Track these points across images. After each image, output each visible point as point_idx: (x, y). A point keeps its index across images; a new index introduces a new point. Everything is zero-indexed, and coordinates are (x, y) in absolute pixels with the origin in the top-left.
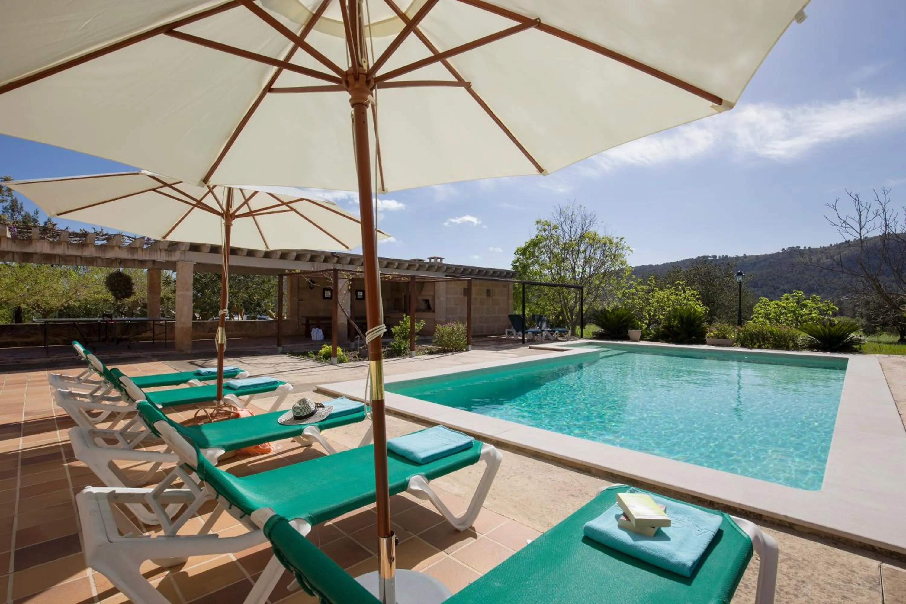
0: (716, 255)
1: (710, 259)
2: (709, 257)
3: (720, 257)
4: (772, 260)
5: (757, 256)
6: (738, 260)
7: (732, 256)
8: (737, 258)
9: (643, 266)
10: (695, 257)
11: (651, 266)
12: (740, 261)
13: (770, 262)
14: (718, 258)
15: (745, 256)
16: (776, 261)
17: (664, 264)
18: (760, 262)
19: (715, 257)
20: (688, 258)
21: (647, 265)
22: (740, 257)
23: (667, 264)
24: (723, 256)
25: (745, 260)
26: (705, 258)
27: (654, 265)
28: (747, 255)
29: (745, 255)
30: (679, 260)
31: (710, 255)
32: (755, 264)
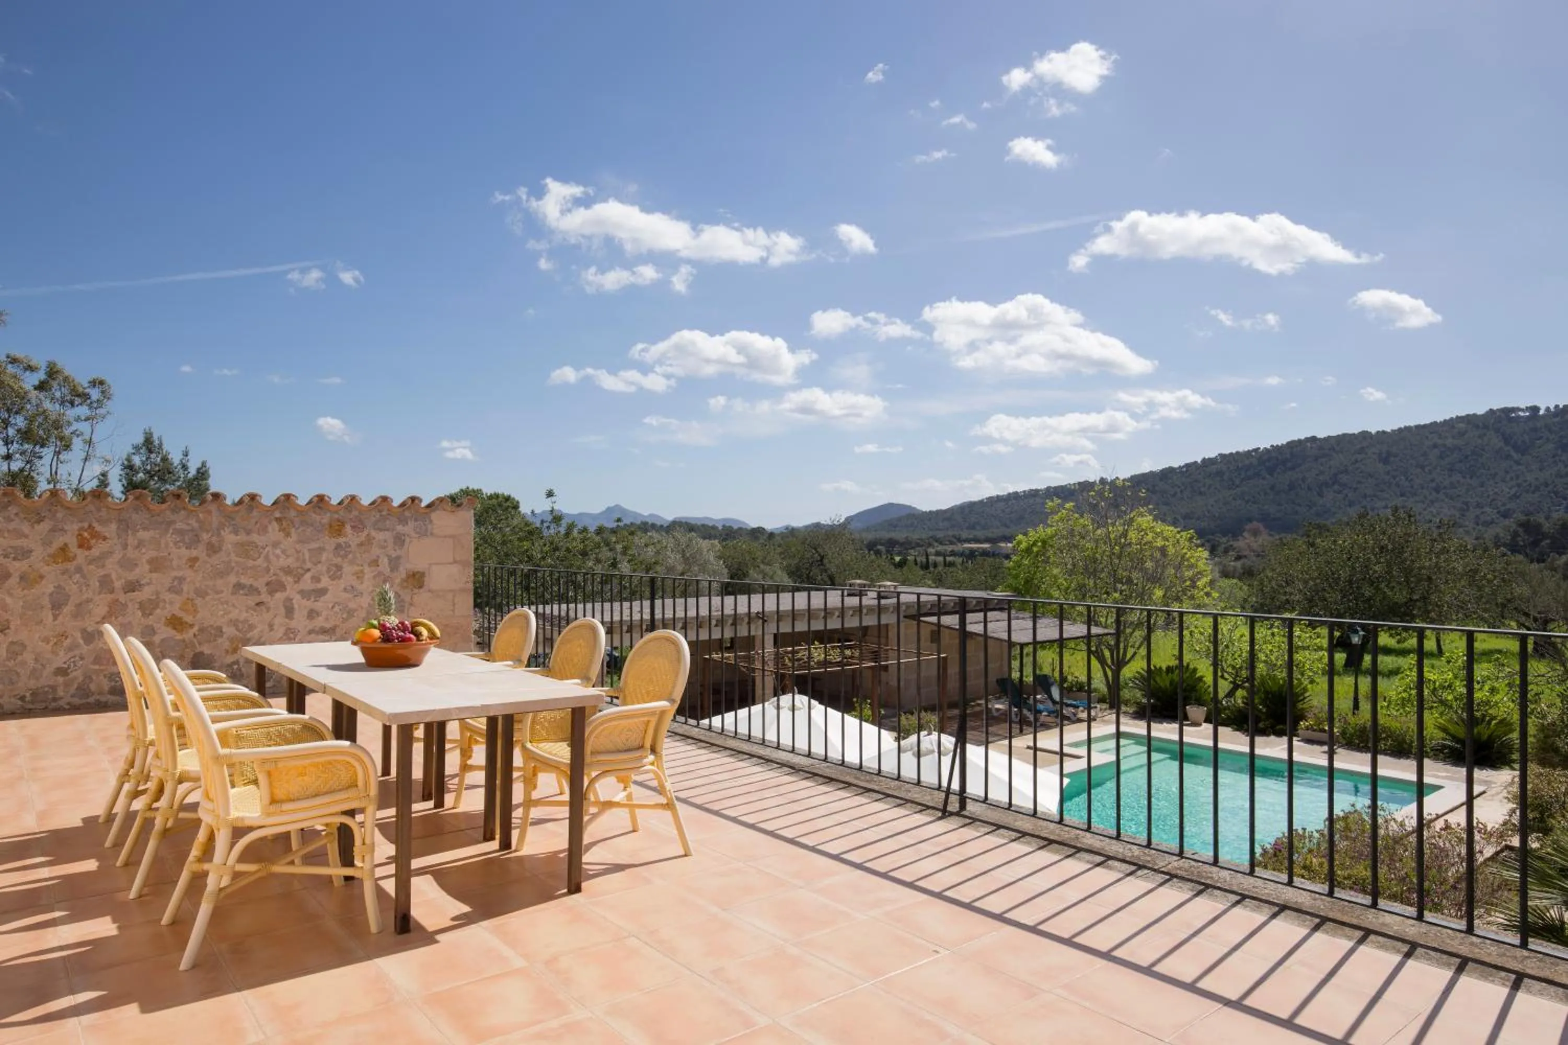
0: (1538, 405)
1: (1521, 414)
2: (1519, 409)
3: (1548, 409)
9: (1344, 435)
10: (1481, 410)
11: (1365, 435)
14: (1542, 412)
17: (1400, 430)
19: (1535, 409)
21: (1356, 432)
23: (1408, 429)
24: (1557, 406)
26: (1507, 411)
30: (1439, 419)
31: (1523, 406)
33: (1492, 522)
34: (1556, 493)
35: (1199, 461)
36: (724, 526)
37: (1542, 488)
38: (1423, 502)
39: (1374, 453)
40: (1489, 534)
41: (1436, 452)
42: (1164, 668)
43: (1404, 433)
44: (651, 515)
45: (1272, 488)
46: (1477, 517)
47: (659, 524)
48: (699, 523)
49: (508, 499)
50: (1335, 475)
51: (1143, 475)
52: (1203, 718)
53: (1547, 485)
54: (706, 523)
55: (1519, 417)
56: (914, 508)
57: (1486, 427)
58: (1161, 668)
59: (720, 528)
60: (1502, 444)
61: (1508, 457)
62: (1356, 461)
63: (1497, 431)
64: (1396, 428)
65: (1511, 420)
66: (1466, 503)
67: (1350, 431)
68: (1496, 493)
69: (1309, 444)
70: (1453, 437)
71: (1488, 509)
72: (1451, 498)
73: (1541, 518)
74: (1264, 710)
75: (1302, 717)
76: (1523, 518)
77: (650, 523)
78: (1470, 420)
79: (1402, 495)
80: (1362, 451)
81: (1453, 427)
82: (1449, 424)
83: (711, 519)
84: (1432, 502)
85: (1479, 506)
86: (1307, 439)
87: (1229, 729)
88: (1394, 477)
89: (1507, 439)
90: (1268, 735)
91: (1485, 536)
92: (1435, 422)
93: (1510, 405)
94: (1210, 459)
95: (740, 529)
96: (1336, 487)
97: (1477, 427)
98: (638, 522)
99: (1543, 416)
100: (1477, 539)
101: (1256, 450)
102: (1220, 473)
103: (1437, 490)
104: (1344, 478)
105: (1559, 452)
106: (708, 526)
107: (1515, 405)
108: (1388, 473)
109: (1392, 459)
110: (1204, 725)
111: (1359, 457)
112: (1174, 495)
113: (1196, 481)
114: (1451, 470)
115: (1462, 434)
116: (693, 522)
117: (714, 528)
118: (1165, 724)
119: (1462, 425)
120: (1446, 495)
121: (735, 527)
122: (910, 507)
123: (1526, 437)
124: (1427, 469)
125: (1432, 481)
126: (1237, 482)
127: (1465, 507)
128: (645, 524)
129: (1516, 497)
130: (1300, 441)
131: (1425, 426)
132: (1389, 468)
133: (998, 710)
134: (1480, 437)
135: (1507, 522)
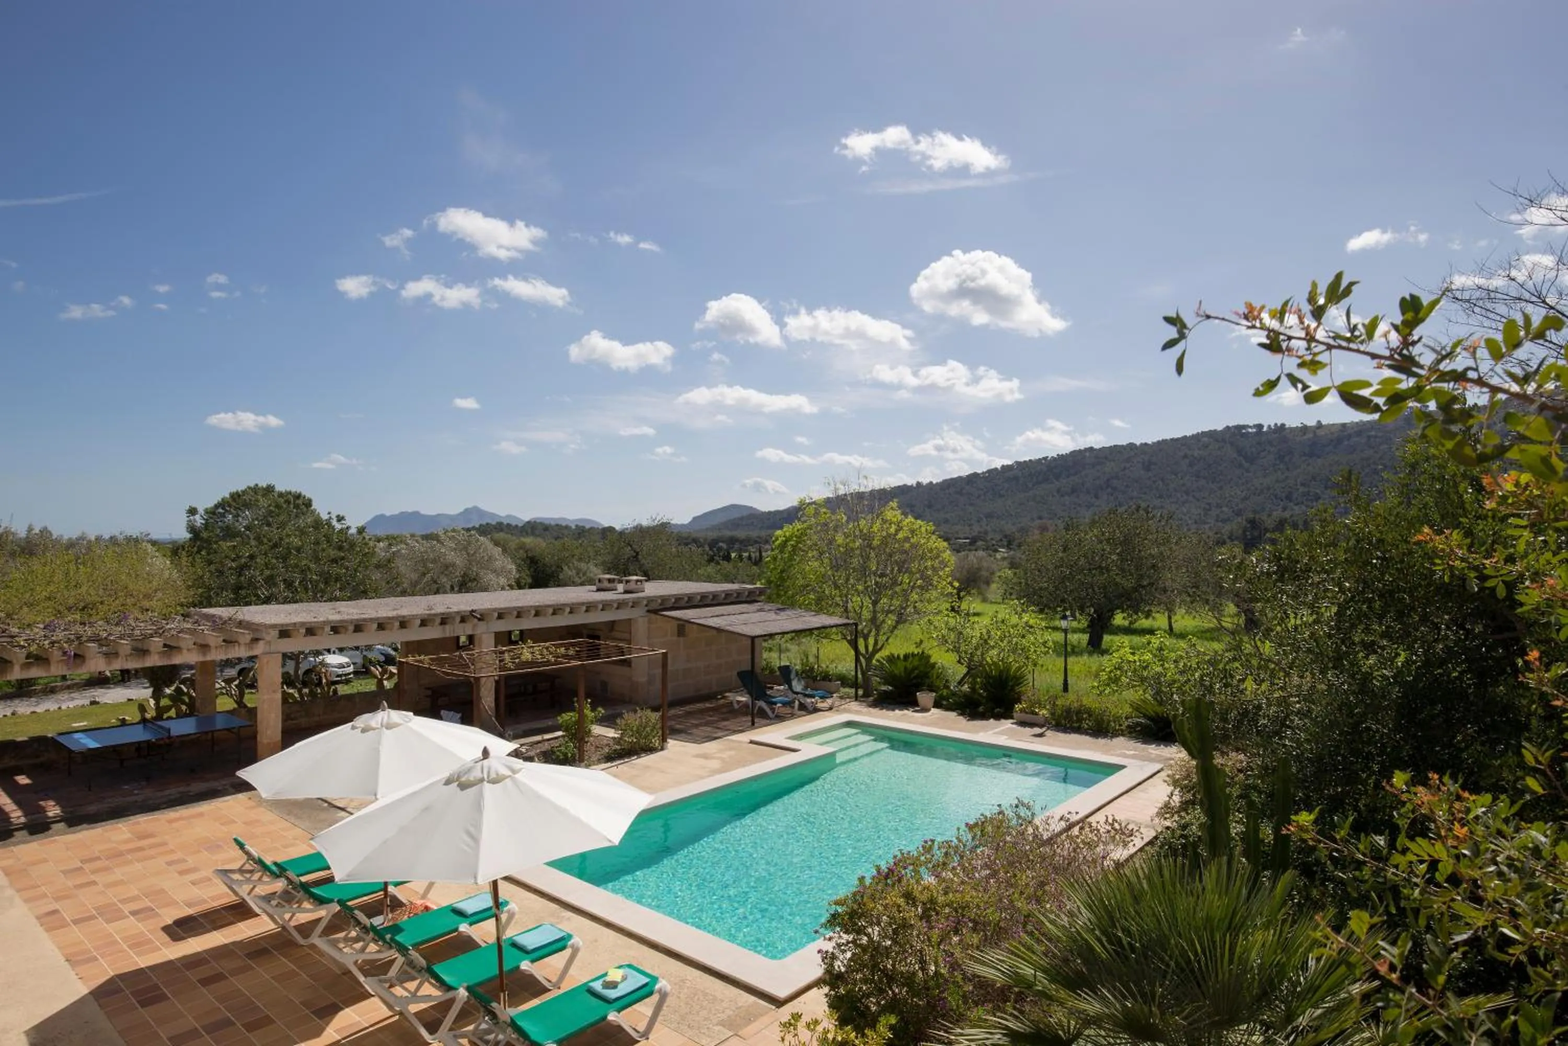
0: (1262, 423)
1: (1250, 430)
3: (1269, 426)
4: (1373, 433)
5: (1344, 425)
6: (1305, 434)
7: (1294, 425)
8: (1304, 429)
10: (1220, 427)
11: (1131, 446)
12: (1310, 435)
13: (1369, 437)
14: (1265, 429)
15: (1319, 425)
16: (1380, 434)
17: (1159, 442)
18: (1349, 437)
19: (1260, 426)
20: (1206, 428)
21: (1125, 444)
22: (1311, 427)
23: (1164, 441)
24: (1276, 424)
25: (1320, 433)
26: (1239, 428)
27: (1138, 443)
28: (1324, 422)
29: (1319, 422)
30: (1189, 433)
31: (1251, 424)
32: (1339, 441)
33: (1228, 520)
34: (1276, 496)
35: (999, 467)
36: (577, 526)
37: (1265, 491)
38: (1176, 503)
39: (1138, 462)
40: (1227, 529)
41: (1187, 461)
42: (902, 657)
43: (1162, 446)
44: (508, 516)
45: (1058, 491)
46: (1218, 516)
47: (514, 524)
48: (553, 523)
49: (298, 496)
50: (1108, 480)
51: (952, 479)
52: (931, 703)
53: (1269, 489)
54: (560, 523)
55: (1249, 433)
56: (755, 509)
57: (1224, 441)
58: (898, 656)
59: (574, 527)
60: (1235, 455)
61: (1240, 466)
62: (1125, 469)
63: (1232, 444)
64: (1155, 440)
65: (1243, 435)
66: (1209, 504)
67: (1120, 443)
68: (1231, 496)
69: (1087, 454)
70: (1199, 449)
71: (1225, 509)
72: (1198, 500)
73: (1264, 517)
74: (985, 694)
75: (1019, 701)
76: (1251, 516)
77: (505, 523)
78: (1212, 434)
79: (1161, 497)
80: (1128, 460)
81: (1199, 441)
82: (1197, 437)
83: (564, 519)
84: (1184, 503)
85: (1218, 506)
86: (1086, 450)
87: (954, 714)
88: (1154, 482)
89: (1239, 452)
90: (987, 718)
91: (1223, 531)
92: (1186, 436)
93: (1241, 423)
94: (1008, 466)
95: (591, 528)
96: (1109, 490)
97: (1217, 441)
98: (494, 523)
99: (1266, 433)
100: (1216, 533)
101: (1045, 458)
102: (1016, 478)
103: (1187, 493)
104: (1115, 483)
105: (1278, 462)
106: (561, 526)
107: (1246, 423)
108: (1149, 478)
109: (1153, 467)
110: (933, 710)
111: (1128, 465)
112: (979, 497)
113: (996, 485)
114: (1198, 477)
115: (1206, 446)
116: (547, 522)
117: (567, 527)
118: (897, 711)
119: (1206, 439)
120: (1194, 496)
121: (588, 527)
122: (751, 507)
123: (1254, 450)
124: (1179, 475)
125: (1183, 485)
126: (1030, 485)
127: (1207, 507)
128: (500, 524)
129: (1245, 499)
130: (1080, 451)
131: (1178, 440)
132: (1150, 474)
133: (739, 702)
134: (1219, 449)
135: (1239, 519)
